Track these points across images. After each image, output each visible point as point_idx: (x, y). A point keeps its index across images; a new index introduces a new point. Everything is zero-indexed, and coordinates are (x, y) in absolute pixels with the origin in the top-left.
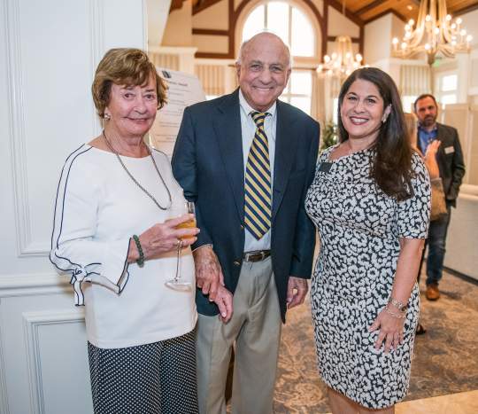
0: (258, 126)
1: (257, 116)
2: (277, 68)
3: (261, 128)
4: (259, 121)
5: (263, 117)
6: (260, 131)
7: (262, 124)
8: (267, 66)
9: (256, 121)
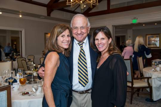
0: (81, 47)
1: (80, 44)
2: (83, 28)
3: (82, 48)
4: (81, 46)
5: (82, 44)
6: (82, 49)
7: (82, 46)
8: (79, 28)
9: (80, 45)
